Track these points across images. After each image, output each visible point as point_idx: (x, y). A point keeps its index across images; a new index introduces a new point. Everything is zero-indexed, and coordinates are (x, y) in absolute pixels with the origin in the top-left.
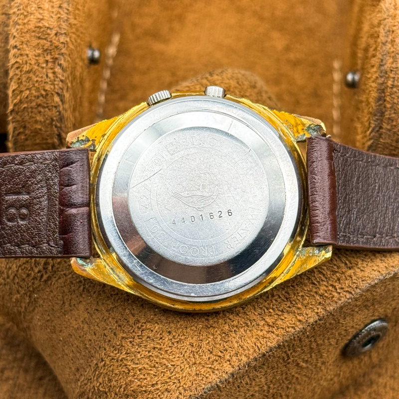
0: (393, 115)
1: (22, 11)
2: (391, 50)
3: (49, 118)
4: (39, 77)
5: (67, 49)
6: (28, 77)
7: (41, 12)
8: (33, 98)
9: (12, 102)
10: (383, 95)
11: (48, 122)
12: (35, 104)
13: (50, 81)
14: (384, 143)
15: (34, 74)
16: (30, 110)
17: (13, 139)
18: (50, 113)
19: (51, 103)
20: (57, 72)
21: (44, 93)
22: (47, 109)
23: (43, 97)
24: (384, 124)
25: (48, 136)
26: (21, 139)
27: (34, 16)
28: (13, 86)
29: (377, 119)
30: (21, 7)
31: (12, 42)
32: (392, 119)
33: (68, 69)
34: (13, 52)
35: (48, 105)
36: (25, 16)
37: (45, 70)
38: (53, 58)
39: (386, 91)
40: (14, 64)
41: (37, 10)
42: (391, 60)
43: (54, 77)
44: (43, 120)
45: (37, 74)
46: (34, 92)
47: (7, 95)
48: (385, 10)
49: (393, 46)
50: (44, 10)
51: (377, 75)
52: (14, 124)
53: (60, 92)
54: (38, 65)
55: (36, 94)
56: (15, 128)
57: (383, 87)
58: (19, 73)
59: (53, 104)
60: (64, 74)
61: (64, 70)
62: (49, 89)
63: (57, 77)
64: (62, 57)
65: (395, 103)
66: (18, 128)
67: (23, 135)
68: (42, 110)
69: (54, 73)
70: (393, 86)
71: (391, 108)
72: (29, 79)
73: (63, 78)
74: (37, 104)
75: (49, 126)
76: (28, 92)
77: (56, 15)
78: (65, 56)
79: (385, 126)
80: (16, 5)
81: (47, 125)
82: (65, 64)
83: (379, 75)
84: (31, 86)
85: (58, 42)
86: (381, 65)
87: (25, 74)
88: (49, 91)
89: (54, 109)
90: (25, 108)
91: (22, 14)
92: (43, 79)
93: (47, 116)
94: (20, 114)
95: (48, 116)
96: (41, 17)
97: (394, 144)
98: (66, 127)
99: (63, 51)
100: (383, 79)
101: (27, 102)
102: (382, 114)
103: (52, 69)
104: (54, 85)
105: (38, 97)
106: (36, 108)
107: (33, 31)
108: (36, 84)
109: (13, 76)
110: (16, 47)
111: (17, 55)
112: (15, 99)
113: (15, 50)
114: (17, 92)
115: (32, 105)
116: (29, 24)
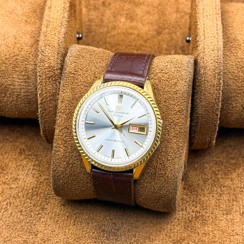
0: (205, 93)
1: (42, 61)
4: (50, 88)
8: (48, 97)
9: (40, 99)
12: (49, 99)
16: (47, 102)
21: (52, 94)
23: (52, 96)
26: (44, 115)
28: (39, 92)
31: (38, 74)
34: (39, 78)
39: (202, 82)
40: (39, 83)
41: (48, 60)
42: (203, 70)
44: (52, 106)
47: (37, 99)
49: (204, 64)
52: (41, 109)
55: (49, 95)
56: (41, 111)
58: (42, 87)
62: (54, 92)
65: (206, 87)
68: (52, 102)
70: (205, 80)
72: (46, 89)
76: (45, 94)
77: (56, 62)
79: (202, 97)
80: (39, 59)
84: (47, 92)
87: (44, 87)
90: (44, 101)
94: (43, 104)
97: (207, 105)
101: (45, 99)
105: (50, 96)
106: (49, 101)
107: (47, 69)
108: (49, 91)
109: (39, 88)
110: (40, 76)
111: (40, 79)
112: (40, 98)
113: (40, 77)
114: (41, 95)
115: (47, 100)
116: (45, 66)
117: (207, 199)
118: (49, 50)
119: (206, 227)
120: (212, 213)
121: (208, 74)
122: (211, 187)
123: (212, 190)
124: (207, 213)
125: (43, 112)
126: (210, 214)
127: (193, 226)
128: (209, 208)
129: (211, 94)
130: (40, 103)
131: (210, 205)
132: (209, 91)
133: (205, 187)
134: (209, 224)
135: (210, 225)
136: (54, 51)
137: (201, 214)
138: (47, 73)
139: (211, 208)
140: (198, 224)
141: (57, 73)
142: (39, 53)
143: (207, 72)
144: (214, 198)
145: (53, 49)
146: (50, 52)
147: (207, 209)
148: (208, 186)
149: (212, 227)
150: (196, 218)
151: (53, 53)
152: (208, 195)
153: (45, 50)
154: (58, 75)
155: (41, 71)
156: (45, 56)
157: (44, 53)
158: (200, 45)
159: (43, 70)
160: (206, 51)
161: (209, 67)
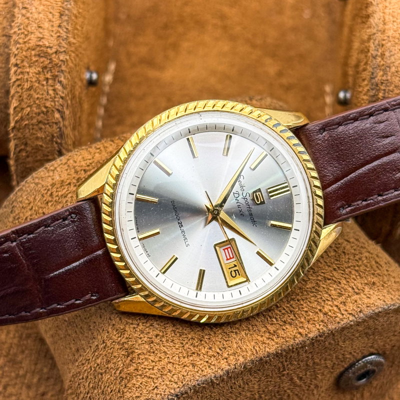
1: (23, 31)
2: (382, 63)
3: (50, 135)
4: (40, 95)
5: (66, 67)
6: (30, 95)
7: (41, 31)
8: (34, 115)
9: (14, 119)
11: (48, 138)
12: (35, 121)
13: (51, 98)
15: (35, 92)
16: (31, 127)
17: (15, 156)
18: (50, 130)
19: (52, 119)
20: (58, 89)
21: (44, 110)
22: (48, 126)
23: (44, 114)
25: (49, 152)
26: (22, 156)
27: (35, 35)
28: (14, 103)
30: (22, 27)
31: (13, 60)
33: (67, 86)
34: (13, 69)
35: (49, 121)
36: (26, 35)
37: (45, 87)
38: (52, 76)
40: (15, 82)
41: (37, 30)
42: (381, 73)
43: (54, 94)
44: (43, 136)
45: (38, 92)
46: (35, 109)
47: (8, 115)
48: (374, 25)
49: (383, 59)
50: (44, 29)
51: (368, 88)
52: (16, 141)
53: (60, 108)
54: (39, 83)
55: (37, 111)
56: (16, 145)
57: (374, 99)
58: (20, 91)
59: (54, 121)
60: (64, 91)
61: (64, 87)
62: (50, 106)
63: (57, 94)
64: (62, 75)
66: (19, 145)
67: (25, 152)
68: (43, 127)
69: (54, 90)
72: (30, 96)
73: (63, 95)
74: (37, 121)
75: (50, 143)
76: (29, 109)
77: (56, 33)
78: (65, 74)
80: (16, 25)
81: (47, 141)
82: (64, 81)
83: (370, 88)
84: (32, 103)
85: (57, 59)
86: (372, 78)
87: (26, 91)
88: (50, 108)
89: (54, 125)
90: (26, 124)
91: (22, 33)
93: (47, 133)
94: (21, 131)
95: (49, 132)
96: (41, 36)
98: (66, 143)
99: (63, 68)
100: (374, 92)
101: (28, 119)
103: (52, 86)
104: (54, 102)
105: (39, 114)
106: (37, 125)
107: (34, 50)
108: (37, 102)
109: (13, 94)
110: (16, 65)
111: (18, 73)
112: (16, 116)
113: (16, 68)
114: (18, 109)
115: (32, 122)
116: (29, 43)
118: (41, 4)
125: (21, 149)
130: (14, 127)
136: (53, 8)
138: (34, 59)
141: (57, 61)
142: (16, 10)
143: (389, 78)
145: (49, 4)
146: (43, 10)
151: (51, 13)
153: (30, 5)
154: (60, 66)
155: (20, 55)
156: (30, 19)
157: (29, 12)
158: (375, 15)
159: (24, 53)
160: (389, 29)
161: (394, 67)
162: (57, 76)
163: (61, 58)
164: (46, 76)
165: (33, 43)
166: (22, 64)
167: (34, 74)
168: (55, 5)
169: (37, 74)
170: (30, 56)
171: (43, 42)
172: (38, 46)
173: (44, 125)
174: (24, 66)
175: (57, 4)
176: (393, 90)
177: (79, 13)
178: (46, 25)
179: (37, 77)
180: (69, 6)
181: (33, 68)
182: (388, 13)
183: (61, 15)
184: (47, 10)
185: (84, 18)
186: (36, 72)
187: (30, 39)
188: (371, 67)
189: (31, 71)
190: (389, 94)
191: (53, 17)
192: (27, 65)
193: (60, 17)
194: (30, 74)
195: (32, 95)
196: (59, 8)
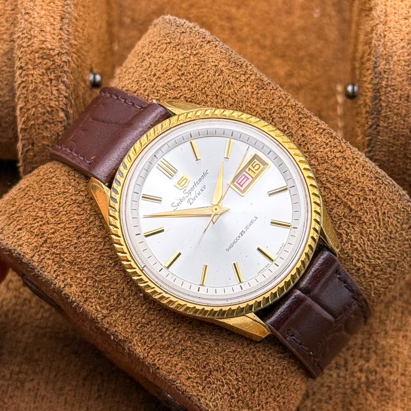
0: (389, 113)
1: (26, 35)
2: (384, 53)
3: (55, 133)
4: (44, 95)
5: (69, 67)
6: (34, 95)
7: (44, 34)
8: (40, 115)
9: (21, 120)
10: (378, 94)
11: (54, 137)
12: (41, 120)
13: (55, 98)
14: (382, 140)
15: (40, 93)
16: (37, 126)
17: (23, 156)
18: (56, 129)
19: (56, 118)
20: (61, 88)
21: (49, 109)
22: (53, 125)
23: (49, 113)
24: (381, 122)
26: (30, 155)
27: (37, 38)
28: (20, 104)
29: (374, 117)
30: (25, 31)
31: (17, 64)
32: (388, 116)
33: (71, 86)
34: (18, 72)
35: (54, 120)
36: (29, 39)
37: (49, 88)
38: (56, 76)
39: (380, 90)
40: (20, 84)
41: (39, 33)
42: (384, 62)
43: (58, 94)
44: (49, 135)
45: (42, 92)
46: (40, 109)
47: (16, 117)
48: (376, 17)
49: (385, 49)
50: (46, 32)
51: (372, 76)
52: (23, 141)
53: (64, 107)
54: (43, 84)
55: (42, 111)
56: (24, 146)
57: (378, 87)
58: (26, 92)
59: (58, 120)
60: (68, 91)
61: (67, 87)
62: (54, 106)
63: (61, 94)
64: (65, 75)
65: (390, 102)
66: (26, 146)
67: (32, 151)
68: (49, 126)
69: (58, 90)
70: (387, 86)
71: (386, 106)
72: (35, 97)
73: (67, 95)
74: (43, 121)
76: (34, 109)
77: (57, 36)
78: (68, 74)
79: (382, 123)
80: (19, 30)
82: (67, 81)
83: (374, 76)
84: (38, 103)
85: (60, 61)
86: (375, 67)
87: (31, 92)
88: (54, 107)
89: (60, 124)
90: (32, 124)
91: (26, 37)
92: (48, 97)
94: (28, 131)
95: (54, 131)
96: (44, 39)
97: (391, 141)
99: (66, 68)
100: (377, 80)
101: (34, 120)
102: (379, 113)
103: (55, 86)
104: (59, 101)
105: (44, 114)
106: (42, 125)
107: (37, 52)
108: (42, 102)
109: (19, 95)
110: (21, 68)
111: (22, 75)
112: (23, 117)
113: (21, 71)
114: (24, 110)
115: (38, 121)
116: (33, 46)
117: (392, 342)
118: (42, 9)
119: (390, 405)
120: (402, 374)
121: (394, 72)
122: (400, 315)
123: (401, 323)
124: (391, 373)
125: (29, 149)
126: (399, 376)
127: (361, 402)
128: (396, 362)
129: (401, 116)
130: (22, 129)
131: (399, 356)
132: (396, 111)
133: (387, 316)
134: (397, 398)
135: (399, 401)
136: (54, 12)
137: (378, 376)
138: (38, 61)
139: (402, 363)
140: (373, 397)
141: (60, 62)
143: (392, 66)
144: (406, 340)
145: (50, 8)
146: (45, 15)
147: (393, 365)
148: (394, 313)
149: (403, 406)
150: (369, 384)
151: (52, 17)
152: (394, 333)
153: (32, 10)
154: (63, 67)
155: (24, 58)
156: (33, 23)
157: (31, 17)
158: (377, 7)
159: (28, 56)
160: (391, 21)
161: (396, 57)
162: (60, 76)
163: (64, 59)
164: (50, 77)
165: (36, 46)
166: (26, 67)
167: (38, 76)
168: (56, 9)
169: (40, 75)
170: (34, 59)
171: (45, 45)
172: (41, 48)
173: (49, 124)
174: (28, 69)
175: (58, 8)
176: (396, 78)
177: (79, 16)
178: (48, 29)
179: (41, 79)
180: (69, 9)
181: (37, 70)
182: (389, 6)
183: (62, 18)
184: (48, 14)
185: (85, 21)
186: (41, 73)
187: (33, 43)
188: (374, 56)
189: (35, 73)
190: (392, 82)
191: (55, 21)
192: (31, 67)
193: (61, 20)
194: (34, 75)
195: (37, 95)
196: (60, 12)
